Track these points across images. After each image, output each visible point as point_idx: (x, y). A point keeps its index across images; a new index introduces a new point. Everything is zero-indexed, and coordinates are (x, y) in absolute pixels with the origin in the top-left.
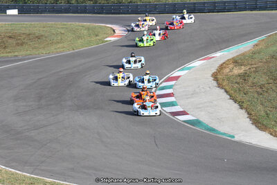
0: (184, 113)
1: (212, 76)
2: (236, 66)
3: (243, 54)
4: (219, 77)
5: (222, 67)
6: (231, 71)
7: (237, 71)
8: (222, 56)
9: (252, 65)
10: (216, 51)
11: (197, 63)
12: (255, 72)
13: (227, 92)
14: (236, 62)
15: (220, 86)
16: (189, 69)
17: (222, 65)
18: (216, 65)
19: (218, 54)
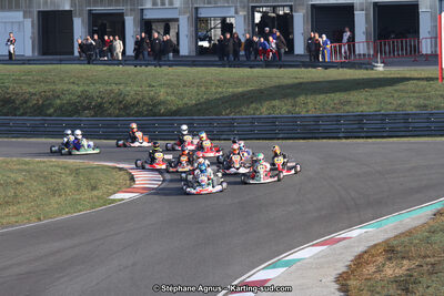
1: (337, 280)
2: (390, 259)
3: (409, 233)
4: (352, 283)
5: (360, 261)
6: (379, 271)
7: (391, 271)
8: (362, 236)
9: (425, 257)
10: (350, 226)
11: (306, 253)
12: (431, 274)
14: (391, 250)
16: (288, 264)
17: (360, 256)
18: (349, 257)
19: (355, 233)
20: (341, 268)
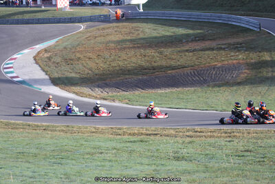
0: (17, 77)
1: (33, 57)
3: (50, 46)
4: (37, 58)
5: (39, 53)
6: (43, 55)
7: (46, 55)
8: (39, 47)
9: (54, 52)
10: (36, 45)
11: (26, 51)
12: (55, 56)
13: (40, 66)
14: (46, 50)
15: (37, 63)
16: (22, 54)
18: (36, 52)
20: (34, 55)
